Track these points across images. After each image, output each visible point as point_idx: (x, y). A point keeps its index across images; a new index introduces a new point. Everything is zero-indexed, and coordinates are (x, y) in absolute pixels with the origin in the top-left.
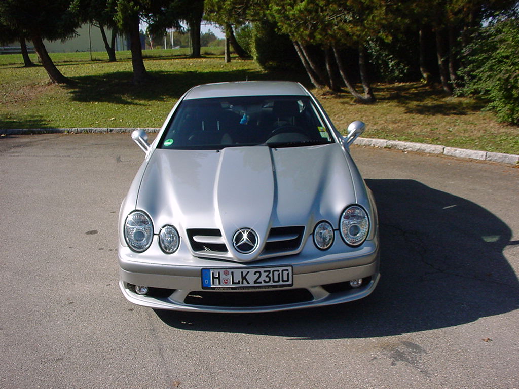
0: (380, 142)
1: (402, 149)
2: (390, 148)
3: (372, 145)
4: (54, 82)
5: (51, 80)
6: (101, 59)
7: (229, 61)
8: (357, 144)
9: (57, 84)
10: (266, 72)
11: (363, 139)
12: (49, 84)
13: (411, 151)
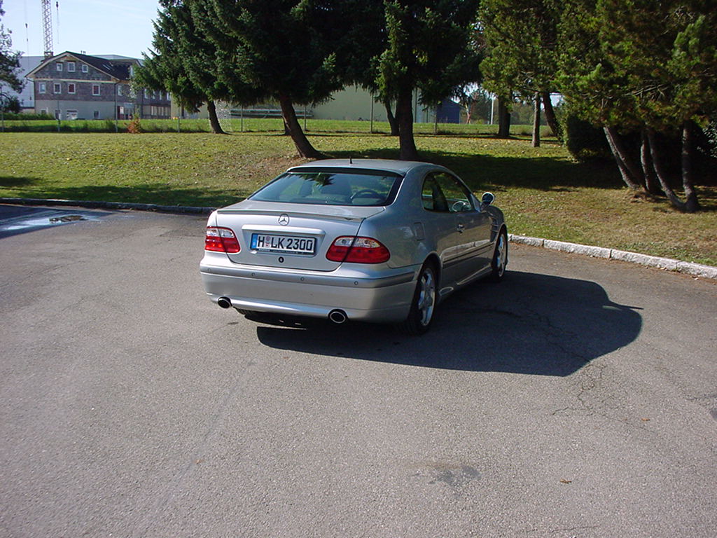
0: (668, 262)
1: (695, 274)
2: (679, 272)
3: (658, 266)
4: (302, 156)
5: (298, 154)
6: (384, 131)
7: (537, 144)
8: (640, 263)
9: (305, 158)
10: (578, 162)
11: (648, 256)
12: (296, 157)
13: (706, 278)
